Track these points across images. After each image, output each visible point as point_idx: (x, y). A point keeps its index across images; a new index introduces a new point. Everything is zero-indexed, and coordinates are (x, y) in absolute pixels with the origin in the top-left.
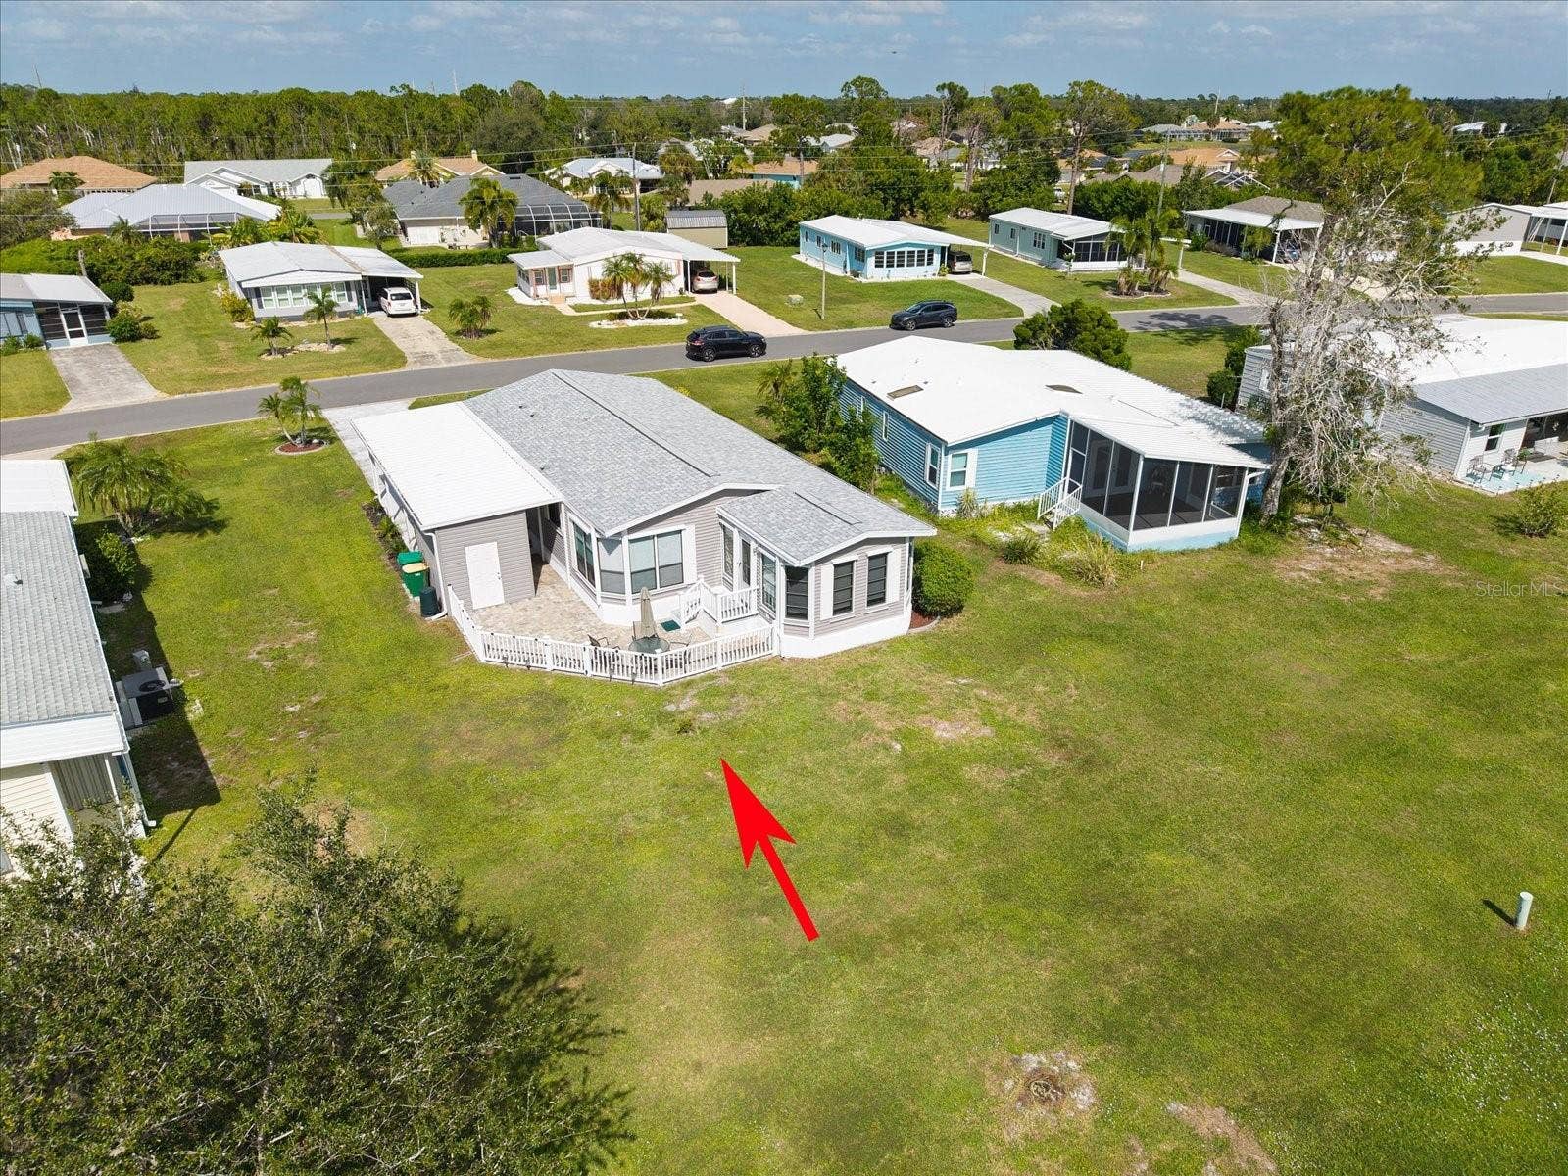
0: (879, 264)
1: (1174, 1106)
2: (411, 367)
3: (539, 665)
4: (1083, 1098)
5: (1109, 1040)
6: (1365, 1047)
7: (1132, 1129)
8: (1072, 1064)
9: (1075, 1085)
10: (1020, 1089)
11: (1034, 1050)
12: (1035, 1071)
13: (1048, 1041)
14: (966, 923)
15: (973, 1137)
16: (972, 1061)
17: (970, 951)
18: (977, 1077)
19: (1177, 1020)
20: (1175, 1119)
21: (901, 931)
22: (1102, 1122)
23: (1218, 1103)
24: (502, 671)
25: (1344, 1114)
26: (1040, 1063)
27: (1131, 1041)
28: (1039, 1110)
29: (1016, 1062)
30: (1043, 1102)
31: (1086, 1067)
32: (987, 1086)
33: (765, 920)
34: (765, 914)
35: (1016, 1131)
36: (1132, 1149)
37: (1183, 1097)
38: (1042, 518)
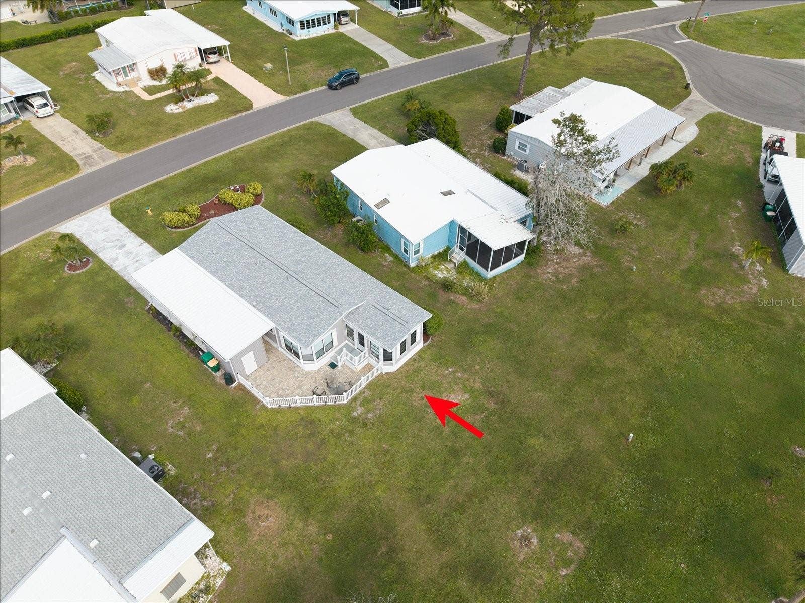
0: (303, 28)
1: (557, 535)
2: (85, 171)
3: (295, 405)
4: (535, 541)
5: (536, 519)
6: (597, 498)
7: (549, 547)
8: (529, 530)
9: (532, 537)
10: (519, 544)
11: (518, 529)
12: (521, 536)
13: (521, 525)
14: (487, 488)
15: (511, 563)
16: (504, 538)
17: (491, 498)
18: (507, 544)
19: (551, 505)
20: (557, 539)
21: (470, 496)
22: (541, 547)
23: (567, 531)
24: (279, 411)
25: (597, 523)
26: (521, 533)
27: (542, 517)
28: (526, 549)
29: (515, 534)
30: (526, 546)
31: (534, 530)
32: (510, 545)
33: (429, 505)
34: (428, 503)
35: (521, 558)
36: (550, 553)
37: (558, 532)
38: (450, 260)
